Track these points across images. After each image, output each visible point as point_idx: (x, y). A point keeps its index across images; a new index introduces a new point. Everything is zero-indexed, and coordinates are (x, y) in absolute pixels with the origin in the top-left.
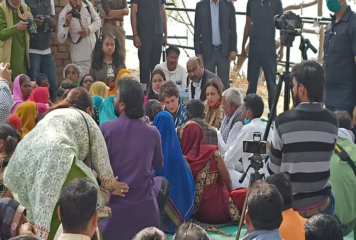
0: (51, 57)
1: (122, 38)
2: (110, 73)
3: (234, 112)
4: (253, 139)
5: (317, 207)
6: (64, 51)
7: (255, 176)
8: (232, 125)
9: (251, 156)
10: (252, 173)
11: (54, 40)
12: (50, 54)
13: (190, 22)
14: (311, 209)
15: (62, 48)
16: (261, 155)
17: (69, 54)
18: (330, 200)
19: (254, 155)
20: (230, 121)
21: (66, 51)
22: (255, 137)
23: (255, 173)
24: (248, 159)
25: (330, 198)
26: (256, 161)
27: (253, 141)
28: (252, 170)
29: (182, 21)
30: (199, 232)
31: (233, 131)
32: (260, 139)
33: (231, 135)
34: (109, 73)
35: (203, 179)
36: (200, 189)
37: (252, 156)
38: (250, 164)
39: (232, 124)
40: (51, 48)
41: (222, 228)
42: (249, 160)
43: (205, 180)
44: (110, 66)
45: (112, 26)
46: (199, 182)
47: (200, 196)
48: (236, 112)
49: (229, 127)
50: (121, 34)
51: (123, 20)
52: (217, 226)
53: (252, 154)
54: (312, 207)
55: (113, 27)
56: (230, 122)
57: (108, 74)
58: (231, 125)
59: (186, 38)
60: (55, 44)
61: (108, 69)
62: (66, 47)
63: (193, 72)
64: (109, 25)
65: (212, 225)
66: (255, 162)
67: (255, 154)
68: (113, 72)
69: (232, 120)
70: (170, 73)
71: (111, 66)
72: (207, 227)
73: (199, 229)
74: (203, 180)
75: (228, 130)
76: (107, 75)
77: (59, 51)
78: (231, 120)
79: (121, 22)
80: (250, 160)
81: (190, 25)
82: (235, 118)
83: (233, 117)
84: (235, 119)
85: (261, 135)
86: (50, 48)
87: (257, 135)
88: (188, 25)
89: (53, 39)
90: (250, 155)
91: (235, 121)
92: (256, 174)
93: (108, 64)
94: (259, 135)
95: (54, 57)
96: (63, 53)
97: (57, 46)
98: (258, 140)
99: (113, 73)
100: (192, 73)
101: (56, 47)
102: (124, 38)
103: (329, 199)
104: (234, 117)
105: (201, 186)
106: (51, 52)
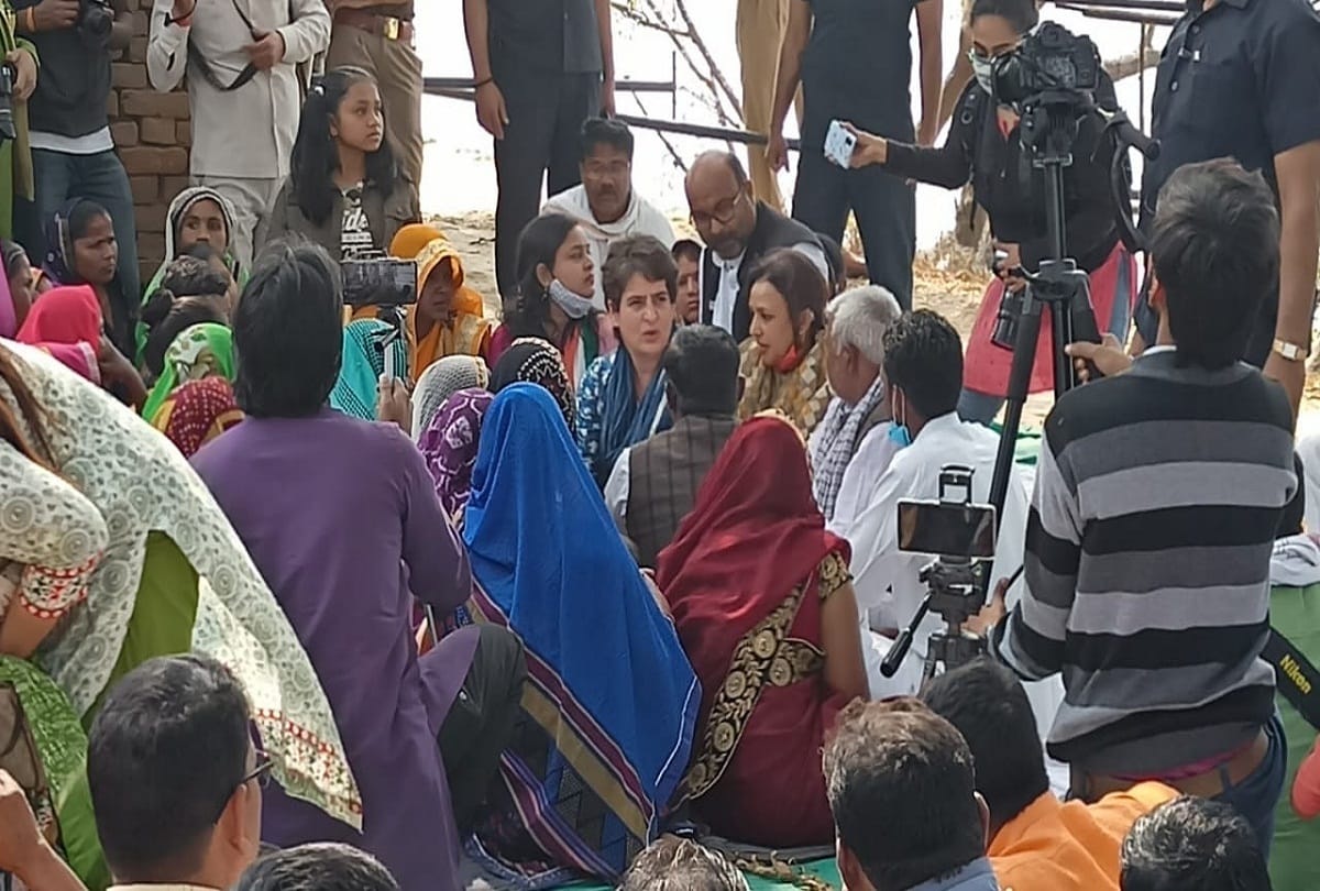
0: (109, 162)
1: (410, 88)
2: (354, 231)
3: (870, 386)
4: (938, 495)
5: (1214, 767)
6: (166, 142)
7: (948, 647)
8: (856, 438)
9: (932, 565)
10: (934, 635)
11: (126, 97)
12: (108, 151)
13: (685, 25)
14: (1192, 774)
15: (160, 130)
16: (970, 560)
17: (185, 152)
18: (1270, 737)
19: (941, 559)
20: (849, 420)
21: (173, 141)
22: (946, 487)
23: (948, 637)
24: (918, 577)
25: (1271, 734)
26: (952, 586)
27: (937, 502)
28: (935, 624)
29: (654, 20)
30: (716, 879)
31: (862, 463)
32: (965, 496)
33: (854, 479)
34: (348, 228)
35: (761, 660)
36: (741, 697)
37: (935, 564)
38: (926, 598)
39: (858, 433)
40: (110, 129)
41: (812, 865)
42: (922, 581)
43: (766, 663)
44: (354, 200)
45: (365, 36)
46: (741, 668)
47: (738, 724)
48: (877, 387)
49: (843, 446)
50: (400, 71)
51: (413, 15)
52: (794, 854)
53: (936, 558)
54: (1193, 768)
55: (371, 40)
56: (851, 425)
57: (346, 232)
58: (852, 439)
59: (669, 87)
60: (128, 111)
61: (347, 213)
62: (173, 122)
63: (717, 219)
64: (355, 34)
65: (775, 852)
66: (948, 588)
67: (944, 556)
68: (363, 226)
69: (858, 417)
70: (601, 231)
71: (358, 201)
72: (750, 861)
73: (716, 869)
74: (761, 664)
75: (840, 459)
76: (340, 238)
77: (146, 138)
78: (855, 418)
79: (405, 24)
80: (927, 583)
81: (686, 35)
82: (872, 408)
83: (861, 407)
84: (869, 413)
85: (970, 478)
86: (107, 129)
87: (955, 481)
88: (678, 37)
89: (118, 90)
90: (927, 563)
91: (868, 424)
92: (951, 641)
93: (344, 193)
94: (964, 477)
95: (123, 163)
96: (158, 149)
97: (137, 119)
98: (961, 501)
99: (363, 230)
100: (714, 221)
101: (134, 124)
102: (417, 88)
103: (1263, 736)
104: (868, 405)
105: (748, 687)
106: (112, 146)
